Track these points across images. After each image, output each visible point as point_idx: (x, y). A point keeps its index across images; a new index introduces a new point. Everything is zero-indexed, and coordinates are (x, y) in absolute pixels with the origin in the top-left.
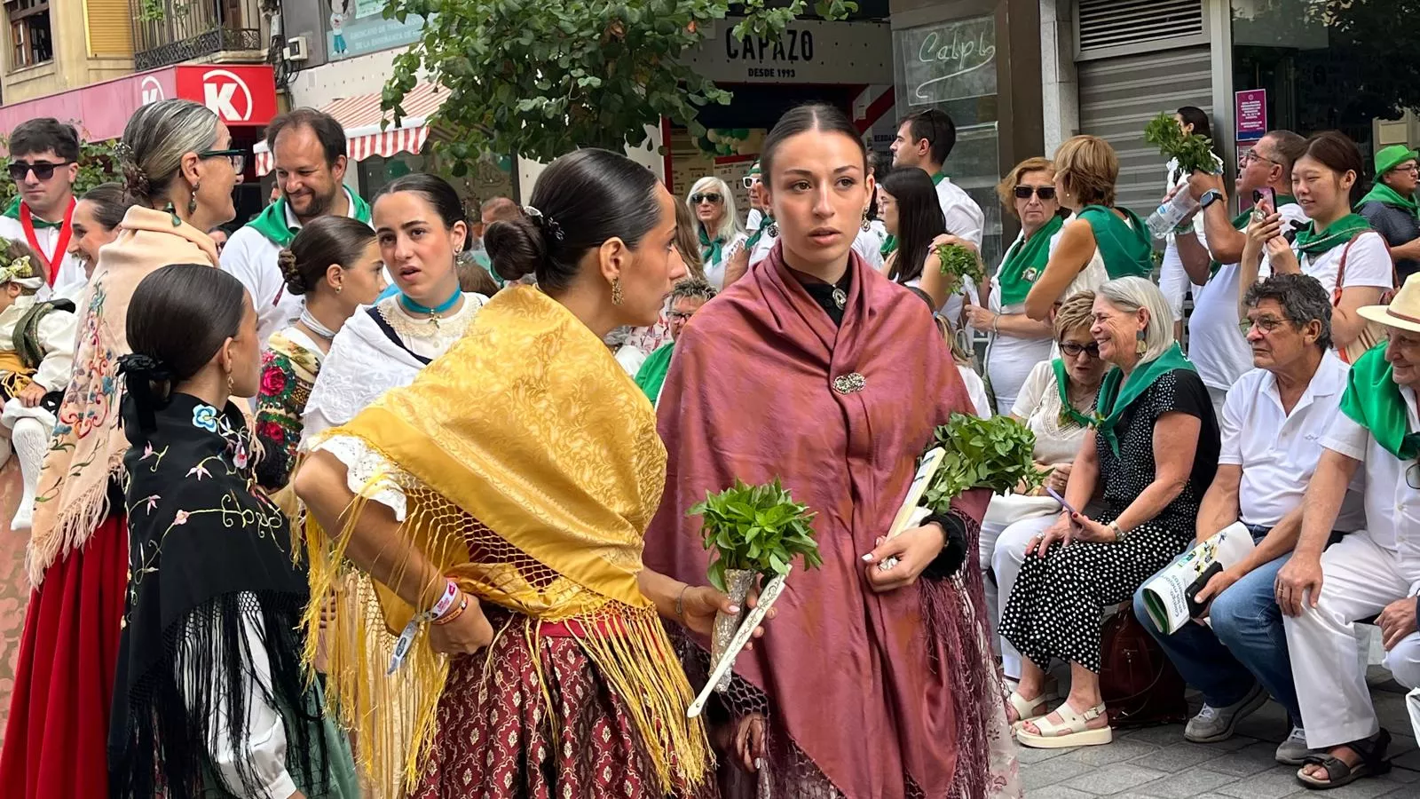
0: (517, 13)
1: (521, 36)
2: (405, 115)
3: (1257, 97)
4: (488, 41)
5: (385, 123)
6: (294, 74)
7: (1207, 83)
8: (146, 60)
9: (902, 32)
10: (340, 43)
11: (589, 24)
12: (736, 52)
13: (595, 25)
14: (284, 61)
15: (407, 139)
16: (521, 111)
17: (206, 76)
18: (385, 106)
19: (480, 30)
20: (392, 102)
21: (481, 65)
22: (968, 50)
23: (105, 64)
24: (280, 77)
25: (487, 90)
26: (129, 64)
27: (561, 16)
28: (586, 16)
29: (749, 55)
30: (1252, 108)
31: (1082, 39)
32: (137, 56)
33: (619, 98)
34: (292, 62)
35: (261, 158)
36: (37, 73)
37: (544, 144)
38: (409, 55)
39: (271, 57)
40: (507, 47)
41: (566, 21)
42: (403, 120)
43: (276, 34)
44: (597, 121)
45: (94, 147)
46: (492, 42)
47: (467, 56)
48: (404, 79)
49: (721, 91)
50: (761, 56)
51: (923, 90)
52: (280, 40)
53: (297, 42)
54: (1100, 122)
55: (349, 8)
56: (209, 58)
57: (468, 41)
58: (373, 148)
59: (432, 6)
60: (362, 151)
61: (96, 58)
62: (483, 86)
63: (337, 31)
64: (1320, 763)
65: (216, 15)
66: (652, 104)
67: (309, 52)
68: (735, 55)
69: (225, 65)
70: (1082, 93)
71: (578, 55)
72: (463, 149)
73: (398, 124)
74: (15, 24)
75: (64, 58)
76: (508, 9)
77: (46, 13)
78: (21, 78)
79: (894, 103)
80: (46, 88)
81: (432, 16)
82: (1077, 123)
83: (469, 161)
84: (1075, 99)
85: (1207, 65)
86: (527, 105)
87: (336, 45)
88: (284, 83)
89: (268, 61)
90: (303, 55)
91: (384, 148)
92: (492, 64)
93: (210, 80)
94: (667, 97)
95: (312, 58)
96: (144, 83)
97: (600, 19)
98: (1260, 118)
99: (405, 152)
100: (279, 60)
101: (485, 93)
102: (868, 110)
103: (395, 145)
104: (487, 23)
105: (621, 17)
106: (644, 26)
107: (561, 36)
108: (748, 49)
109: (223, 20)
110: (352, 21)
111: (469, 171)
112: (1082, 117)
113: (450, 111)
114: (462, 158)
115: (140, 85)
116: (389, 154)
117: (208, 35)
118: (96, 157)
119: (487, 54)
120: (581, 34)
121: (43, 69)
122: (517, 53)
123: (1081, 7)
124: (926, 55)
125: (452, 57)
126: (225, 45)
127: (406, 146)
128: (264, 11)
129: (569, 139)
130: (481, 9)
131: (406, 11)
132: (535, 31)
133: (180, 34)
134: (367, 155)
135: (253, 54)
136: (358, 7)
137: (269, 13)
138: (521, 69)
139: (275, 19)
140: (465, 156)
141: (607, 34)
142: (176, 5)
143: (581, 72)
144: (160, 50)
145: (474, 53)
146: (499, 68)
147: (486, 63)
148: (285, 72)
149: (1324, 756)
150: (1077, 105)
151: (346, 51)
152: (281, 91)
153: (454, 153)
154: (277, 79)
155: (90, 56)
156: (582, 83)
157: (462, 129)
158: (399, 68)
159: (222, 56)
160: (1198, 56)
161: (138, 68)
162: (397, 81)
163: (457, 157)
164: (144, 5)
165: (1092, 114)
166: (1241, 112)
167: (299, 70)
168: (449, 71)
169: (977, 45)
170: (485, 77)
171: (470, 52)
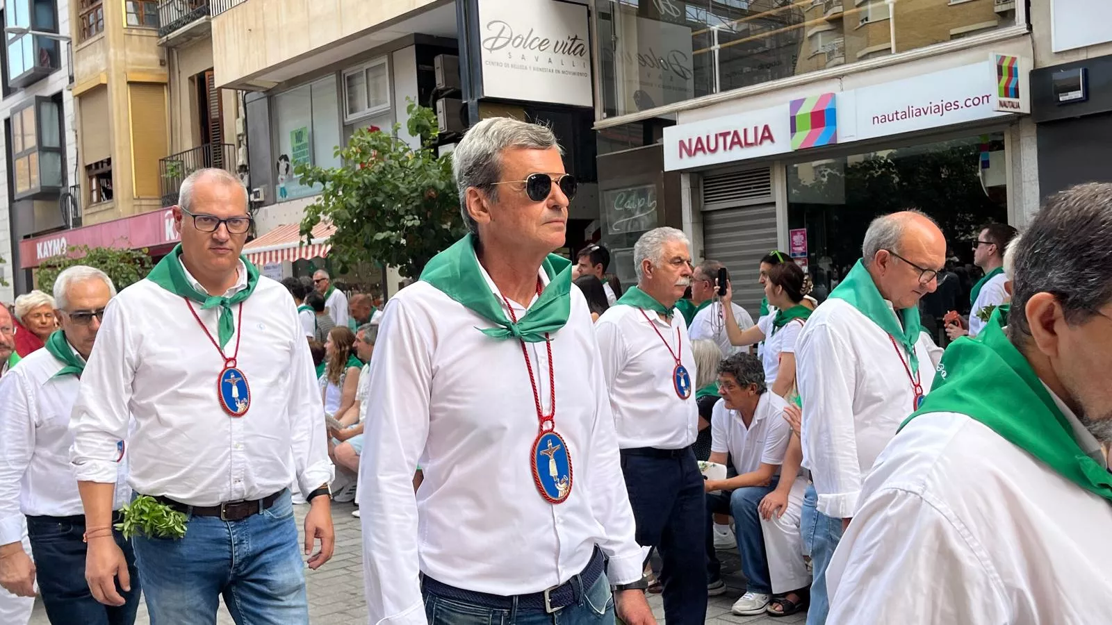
0: (375, 183)
1: (376, 195)
2: (313, 237)
3: (802, 233)
4: (359, 199)
5: (302, 242)
6: (256, 210)
7: (774, 225)
8: (169, 200)
9: (605, 193)
10: (284, 192)
11: (416, 190)
13: (419, 190)
15: (320, 250)
16: (376, 240)
18: (302, 233)
19: (354, 192)
20: (306, 230)
21: (355, 212)
22: (642, 203)
23: (144, 202)
26: (158, 202)
27: (400, 185)
28: (414, 186)
30: (799, 238)
31: (705, 198)
32: (164, 198)
33: (433, 231)
34: (255, 203)
36: (103, 207)
37: (390, 256)
38: (313, 207)
40: (369, 202)
41: (402, 188)
42: (312, 240)
44: (421, 244)
45: (134, 253)
46: (361, 199)
47: (346, 208)
48: (312, 218)
51: (616, 227)
53: (259, 191)
54: (715, 246)
55: (289, 172)
57: (347, 199)
58: (300, 254)
59: (327, 178)
60: (294, 256)
61: (139, 199)
62: (357, 224)
63: (282, 185)
64: (779, 602)
66: (453, 235)
67: (265, 197)
70: (705, 229)
71: (409, 207)
72: (346, 258)
73: (310, 243)
74: (91, 178)
75: (120, 198)
76: (369, 180)
77: (110, 172)
78: (93, 210)
80: (109, 216)
81: (329, 185)
82: (703, 246)
83: (348, 266)
84: (702, 232)
85: (774, 215)
86: (380, 236)
87: (281, 193)
90: (262, 198)
91: (307, 255)
92: (361, 212)
95: (267, 200)
96: (166, 215)
97: (423, 187)
98: (803, 245)
99: (318, 257)
101: (357, 228)
102: (593, 235)
103: (313, 253)
104: (358, 189)
105: (434, 187)
106: (447, 191)
107: (400, 197)
110: (290, 180)
111: (350, 272)
112: (705, 243)
113: (336, 239)
114: (344, 263)
115: (164, 216)
116: (309, 258)
118: (135, 259)
119: (358, 207)
120: (412, 195)
121: (107, 204)
122: (375, 206)
123: (704, 180)
124: (619, 206)
125: (337, 210)
127: (319, 254)
130: (355, 180)
131: (313, 181)
132: (385, 193)
134: (297, 258)
137: (242, 173)
138: (379, 214)
140: (347, 262)
141: (426, 196)
142: (187, 168)
143: (411, 217)
145: (350, 207)
146: (365, 213)
147: (357, 211)
149: (782, 599)
150: (702, 235)
151: (287, 197)
153: (341, 260)
155: (135, 196)
156: (409, 224)
157: (345, 247)
158: (308, 213)
160: (768, 209)
161: (164, 205)
162: (308, 219)
163: (343, 263)
164: (168, 168)
165: (712, 241)
166: (793, 242)
167: (259, 207)
168: (336, 218)
169: (646, 201)
170: (358, 218)
171: (348, 206)
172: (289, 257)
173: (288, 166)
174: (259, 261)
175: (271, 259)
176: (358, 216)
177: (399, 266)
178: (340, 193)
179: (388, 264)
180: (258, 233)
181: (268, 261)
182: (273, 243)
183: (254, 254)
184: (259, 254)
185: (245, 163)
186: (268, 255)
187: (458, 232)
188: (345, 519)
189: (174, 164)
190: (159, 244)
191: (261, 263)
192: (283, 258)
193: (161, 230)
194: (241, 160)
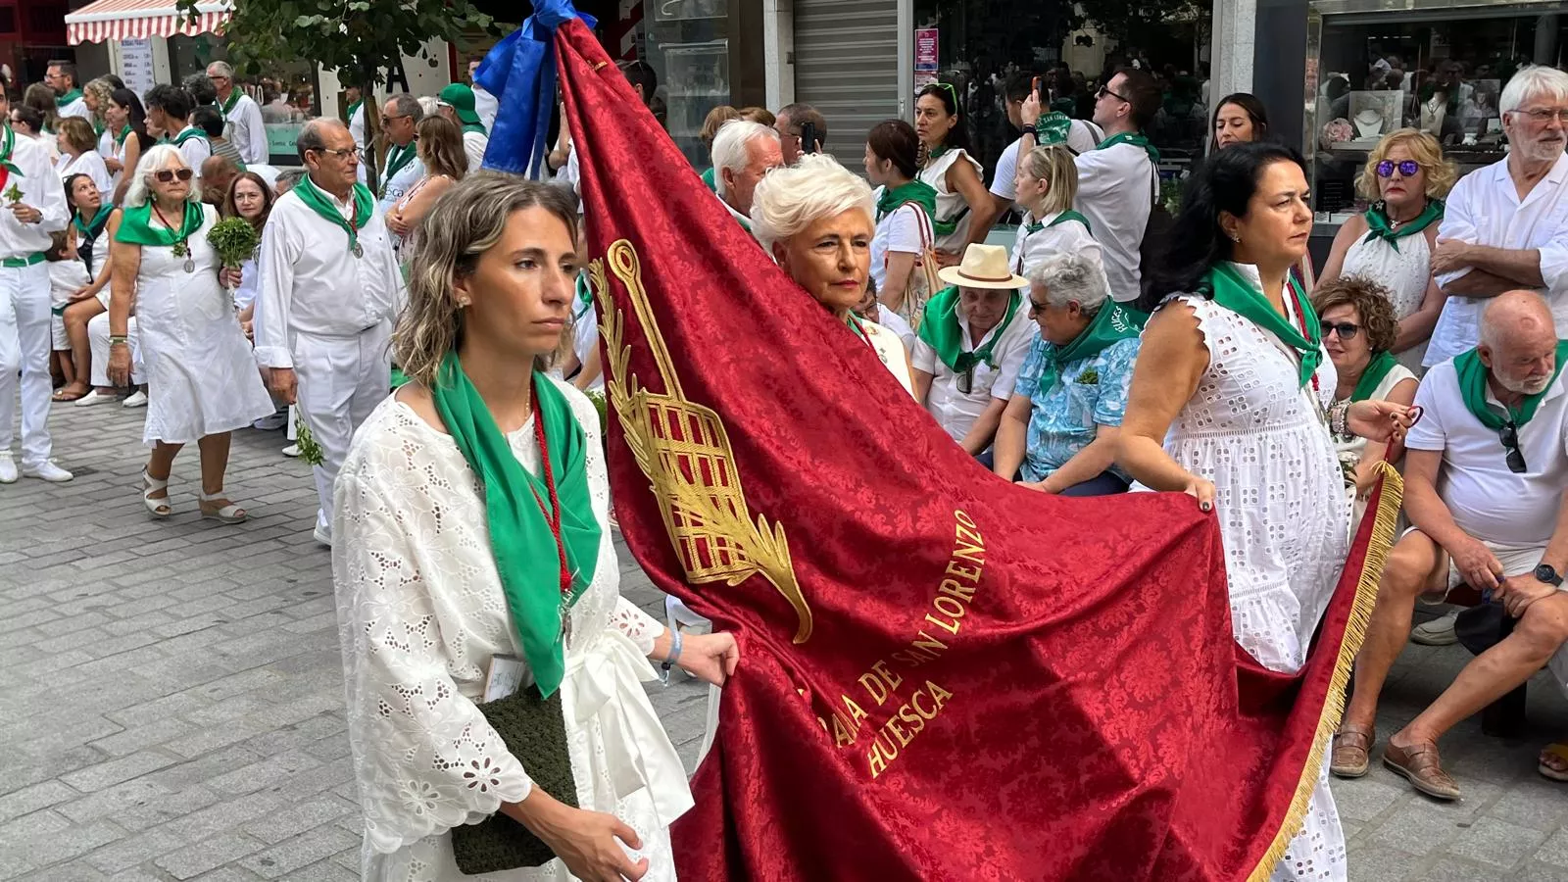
3: (932, 35)
7: (894, 20)
15: (210, 21)
16: (300, 26)
30: (928, 44)
33: (389, 17)
35: (72, 28)
37: (324, 54)
49: (482, 15)
51: (667, 9)
58: (179, 27)
60: (168, 29)
66: (421, 25)
70: (797, 21)
79: (642, 16)
82: (791, 46)
83: (259, 62)
84: (791, 25)
85: (894, 5)
91: (189, 28)
94: (434, 18)
98: (933, 53)
99: (208, 33)
102: (632, 11)
103: (200, 26)
112: (796, 41)
114: (253, 59)
116: (194, 32)
127: (209, 28)
129: (347, 50)
134: (173, 32)
140: (257, 57)
150: (792, 32)
153: (248, 54)
156: (354, 7)
157: (253, 33)
163: (250, 57)
165: (805, 40)
166: (919, 47)
172: (159, 29)
174: (112, 33)
175: (131, 32)
177: (338, 68)
179: (321, 64)
181: (126, 35)
182: (133, 6)
183: (104, 23)
184: (113, 22)
186: (126, 25)
187: (429, 20)
188: (275, 459)
191: (116, 37)
192: (149, 30)
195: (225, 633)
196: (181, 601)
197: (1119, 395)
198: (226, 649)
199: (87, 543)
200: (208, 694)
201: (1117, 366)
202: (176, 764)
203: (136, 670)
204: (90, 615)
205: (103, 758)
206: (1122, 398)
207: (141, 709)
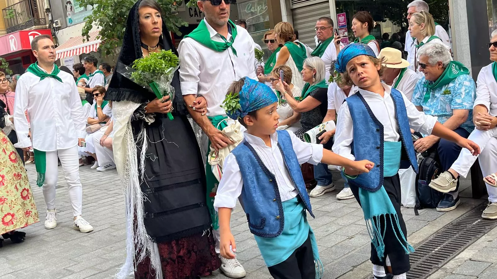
1: (122, 9)
2: (90, 37)
3: (343, 15)
4: (113, 11)
5: (84, 40)
6: (57, 31)
7: (329, 12)
9: (240, 4)
10: (71, 21)
12: (192, 15)
14: (54, 28)
15: (93, 47)
17: (29, 34)
18: (83, 35)
19: (110, 8)
21: (111, 18)
22: (259, 8)
24: (53, 32)
25: (114, 27)
26: (5, 32)
29: (196, 16)
30: (342, 19)
31: (292, 2)
32: (7, 29)
34: (56, 28)
39: (50, 27)
40: (118, 12)
43: (50, 19)
46: (114, 11)
48: (88, 26)
49: (185, 22)
50: (200, 16)
52: (52, 21)
53: (57, 21)
54: (299, 26)
55: (72, 10)
56: (30, 28)
57: (106, 12)
58: (83, 51)
59: (94, 2)
60: (79, 52)
62: (113, 26)
63: (69, 17)
65: (31, 15)
67: (61, 24)
68: (192, 16)
69: (36, 30)
70: (294, 18)
72: (109, 46)
73: (88, 40)
81: (95, 6)
84: (292, 20)
85: (328, 7)
87: (70, 22)
88: (54, 35)
89: (49, 28)
90: (59, 25)
91: (86, 51)
92: (114, 18)
93: (31, 35)
95: (62, 26)
96: (10, 37)
98: (344, 21)
100: (52, 28)
103: (90, 50)
104: (112, 6)
108: (196, 14)
109: (33, 16)
110: (74, 14)
113: (102, 33)
115: (8, 38)
116: (88, 52)
117: (28, 21)
119: (113, 15)
124: (248, 10)
125: (102, 17)
126: (34, 24)
127: (93, 50)
128: (46, 13)
132: (126, 7)
133: (20, 22)
134: (81, 53)
135: (44, 26)
136: (75, 10)
137: (48, 13)
139: (50, 15)
140: (109, 49)
142: (18, 13)
144: (14, 27)
145: (108, 15)
146: (116, 19)
147: (112, 18)
148: (54, 31)
150: (292, 22)
151: (73, 23)
152: (54, 37)
154: (52, 33)
158: (87, 23)
159: (34, 27)
160: (326, 4)
161: (8, 33)
162: (86, 27)
163: (107, 49)
164: (8, 13)
166: (339, 20)
167: (59, 30)
168: (101, 21)
169: (262, 6)
170: (113, 23)
171: (107, 15)
172: (76, 53)
173: (71, 6)
174: (61, 57)
175: (67, 55)
176: (113, 20)
178: (102, 10)
180: (59, 43)
181: (65, 56)
182: (68, 47)
183: (59, 54)
184: (61, 53)
185: (49, 7)
186: (65, 53)
189: (10, 11)
190: (8, 53)
192: (73, 54)
193: (8, 45)
194: (46, 6)
195: (114, 229)
196: (96, 221)
197: (461, 96)
198: (115, 234)
199: (61, 207)
200: (109, 249)
201: (459, 85)
202: (99, 273)
203: (82, 244)
204: (63, 228)
205: (70, 273)
206: (462, 97)
207: (85, 256)
